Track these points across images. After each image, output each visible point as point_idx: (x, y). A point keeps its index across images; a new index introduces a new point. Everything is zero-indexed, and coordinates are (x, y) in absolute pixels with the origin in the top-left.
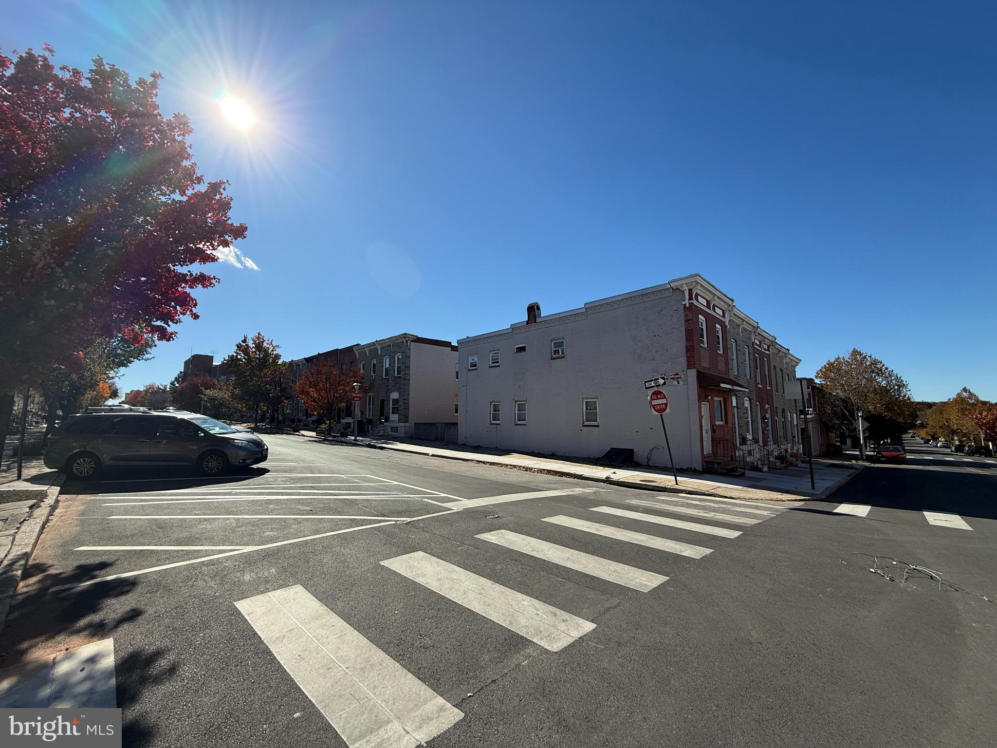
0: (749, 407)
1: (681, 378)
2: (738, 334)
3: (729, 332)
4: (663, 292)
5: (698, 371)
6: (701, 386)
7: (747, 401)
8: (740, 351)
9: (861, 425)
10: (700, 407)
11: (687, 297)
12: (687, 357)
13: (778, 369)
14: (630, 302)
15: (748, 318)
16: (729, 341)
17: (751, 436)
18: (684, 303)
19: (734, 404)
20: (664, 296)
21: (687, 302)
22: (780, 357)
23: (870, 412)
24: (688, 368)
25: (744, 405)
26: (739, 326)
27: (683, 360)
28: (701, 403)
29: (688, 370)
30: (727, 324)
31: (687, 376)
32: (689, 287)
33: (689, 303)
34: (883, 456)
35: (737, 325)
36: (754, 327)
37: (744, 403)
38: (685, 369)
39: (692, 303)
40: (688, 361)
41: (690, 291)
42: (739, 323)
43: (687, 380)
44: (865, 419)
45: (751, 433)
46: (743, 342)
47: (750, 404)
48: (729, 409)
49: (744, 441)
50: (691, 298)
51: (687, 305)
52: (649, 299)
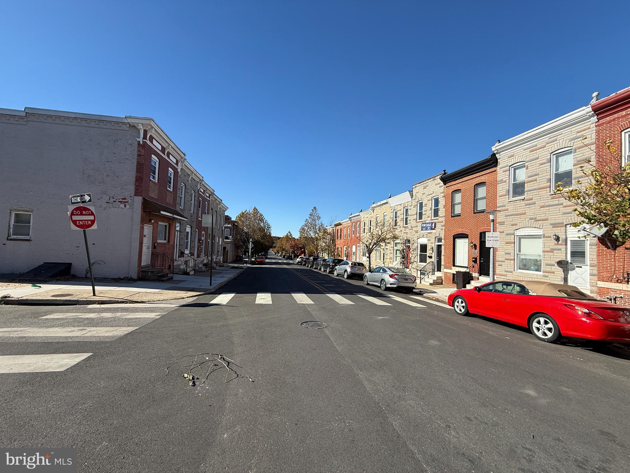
0: (190, 232)
1: (128, 202)
2: (187, 181)
3: (180, 177)
4: (120, 125)
5: (144, 199)
6: (145, 212)
7: (189, 227)
8: (188, 193)
9: (250, 246)
10: (142, 229)
11: (142, 136)
12: (136, 186)
13: (214, 210)
14: (84, 123)
15: (196, 172)
16: (178, 183)
17: (189, 251)
18: (138, 140)
19: (178, 229)
20: (120, 128)
21: (141, 140)
22: (216, 203)
23: (255, 239)
24: (135, 195)
25: (185, 229)
26: (189, 176)
27: (132, 188)
28: (143, 225)
29: (135, 197)
30: (179, 170)
31: (133, 202)
32: (145, 128)
33: (143, 141)
34: (257, 261)
35: (188, 175)
36: (201, 180)
37: (186, 229)
38: (133, 195)
39: (145, 142)
40: (136, 190)
41: (145, 132)
42: (190, 173)
43: (133, 205)
44: (253, 243)
45: (189, 249)
46: (191, 187)
47: (191, 230)
48: (172, 232)
49: (182, 254)
50: (145, 137)
51: (141, 143)
52: (105, 127)
